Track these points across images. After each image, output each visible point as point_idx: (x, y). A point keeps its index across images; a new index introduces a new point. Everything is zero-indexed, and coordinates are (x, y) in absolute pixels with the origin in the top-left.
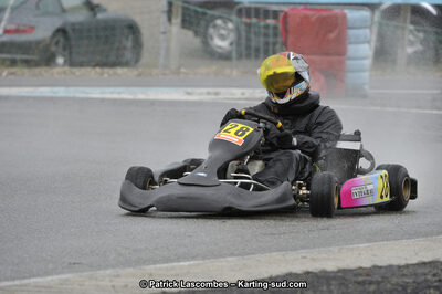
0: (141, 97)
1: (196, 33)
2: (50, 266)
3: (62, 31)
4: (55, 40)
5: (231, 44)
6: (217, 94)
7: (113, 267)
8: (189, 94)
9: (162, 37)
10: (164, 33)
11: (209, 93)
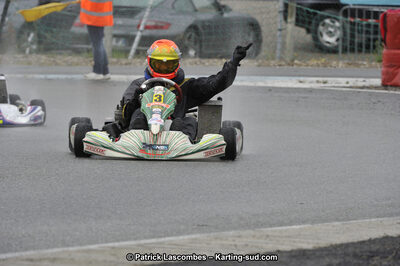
0: (261, 84)
1: (308, 31)
2: (182, 227)
3: (193, 27)
4: (188, 35)
5: (338, 40)
6: (325, 83)
7: (235, 229)
8: (301, 82)
9: (279, 33)
10: (280, 30)
11: (318, 82)
